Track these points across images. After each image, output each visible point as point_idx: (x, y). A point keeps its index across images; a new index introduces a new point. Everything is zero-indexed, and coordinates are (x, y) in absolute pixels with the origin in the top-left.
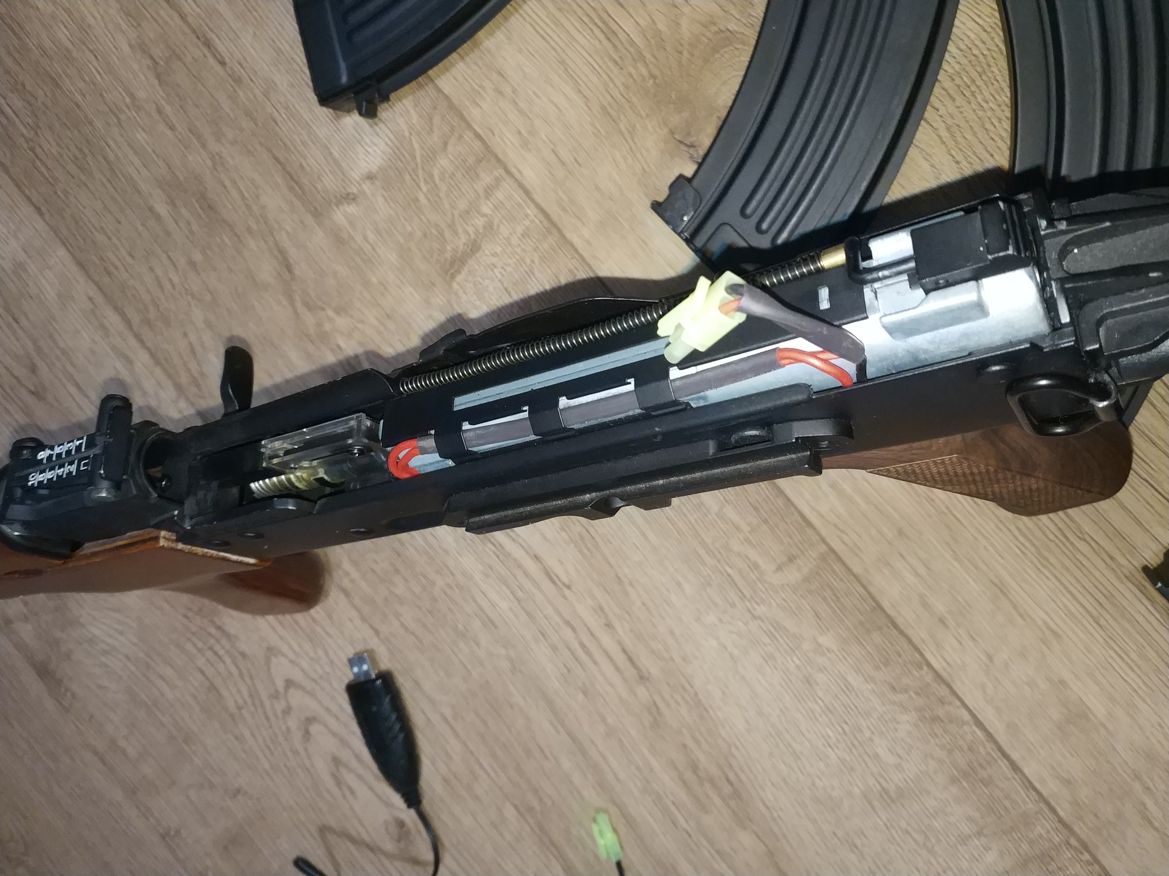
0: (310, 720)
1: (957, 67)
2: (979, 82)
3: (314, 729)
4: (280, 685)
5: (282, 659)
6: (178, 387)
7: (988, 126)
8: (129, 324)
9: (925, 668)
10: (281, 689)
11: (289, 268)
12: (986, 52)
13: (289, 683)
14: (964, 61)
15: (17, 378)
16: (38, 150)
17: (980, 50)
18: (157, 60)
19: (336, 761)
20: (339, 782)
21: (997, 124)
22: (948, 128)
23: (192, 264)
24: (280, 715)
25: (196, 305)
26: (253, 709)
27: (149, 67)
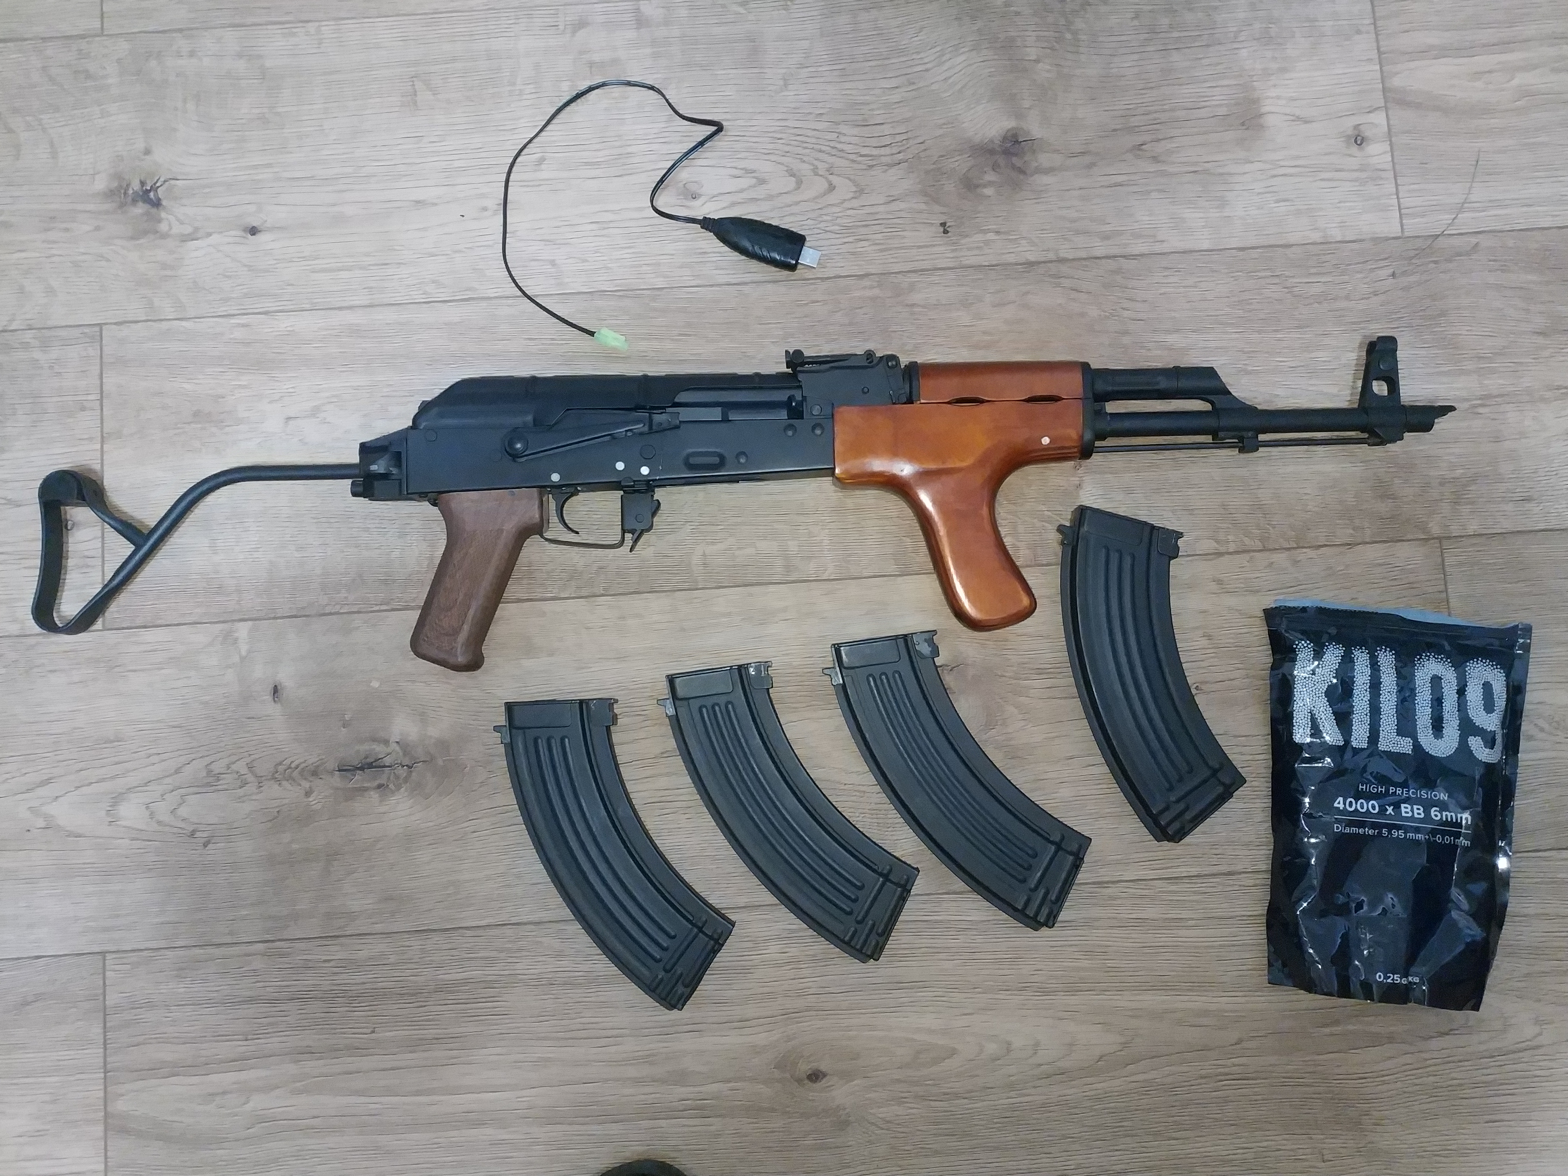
1: (889, 816)
3: (791, 183)
4: (835, 180)
5: (851, 195)
6: (1062, 261)
7: (852, 810)
9: (602, 592)
10: (830, 177)
12: (887, 833)
13: (832, 188)
14: (890, 821)
15: (1160, 140)
16: (1276, 280)
19: (762, 182)
20: (748, 171)
22: (864, 792)
23: (1126, 333)
24: (816, 163)
25: (1100, 315)
26: (832, 144)
27: (1256, 398)
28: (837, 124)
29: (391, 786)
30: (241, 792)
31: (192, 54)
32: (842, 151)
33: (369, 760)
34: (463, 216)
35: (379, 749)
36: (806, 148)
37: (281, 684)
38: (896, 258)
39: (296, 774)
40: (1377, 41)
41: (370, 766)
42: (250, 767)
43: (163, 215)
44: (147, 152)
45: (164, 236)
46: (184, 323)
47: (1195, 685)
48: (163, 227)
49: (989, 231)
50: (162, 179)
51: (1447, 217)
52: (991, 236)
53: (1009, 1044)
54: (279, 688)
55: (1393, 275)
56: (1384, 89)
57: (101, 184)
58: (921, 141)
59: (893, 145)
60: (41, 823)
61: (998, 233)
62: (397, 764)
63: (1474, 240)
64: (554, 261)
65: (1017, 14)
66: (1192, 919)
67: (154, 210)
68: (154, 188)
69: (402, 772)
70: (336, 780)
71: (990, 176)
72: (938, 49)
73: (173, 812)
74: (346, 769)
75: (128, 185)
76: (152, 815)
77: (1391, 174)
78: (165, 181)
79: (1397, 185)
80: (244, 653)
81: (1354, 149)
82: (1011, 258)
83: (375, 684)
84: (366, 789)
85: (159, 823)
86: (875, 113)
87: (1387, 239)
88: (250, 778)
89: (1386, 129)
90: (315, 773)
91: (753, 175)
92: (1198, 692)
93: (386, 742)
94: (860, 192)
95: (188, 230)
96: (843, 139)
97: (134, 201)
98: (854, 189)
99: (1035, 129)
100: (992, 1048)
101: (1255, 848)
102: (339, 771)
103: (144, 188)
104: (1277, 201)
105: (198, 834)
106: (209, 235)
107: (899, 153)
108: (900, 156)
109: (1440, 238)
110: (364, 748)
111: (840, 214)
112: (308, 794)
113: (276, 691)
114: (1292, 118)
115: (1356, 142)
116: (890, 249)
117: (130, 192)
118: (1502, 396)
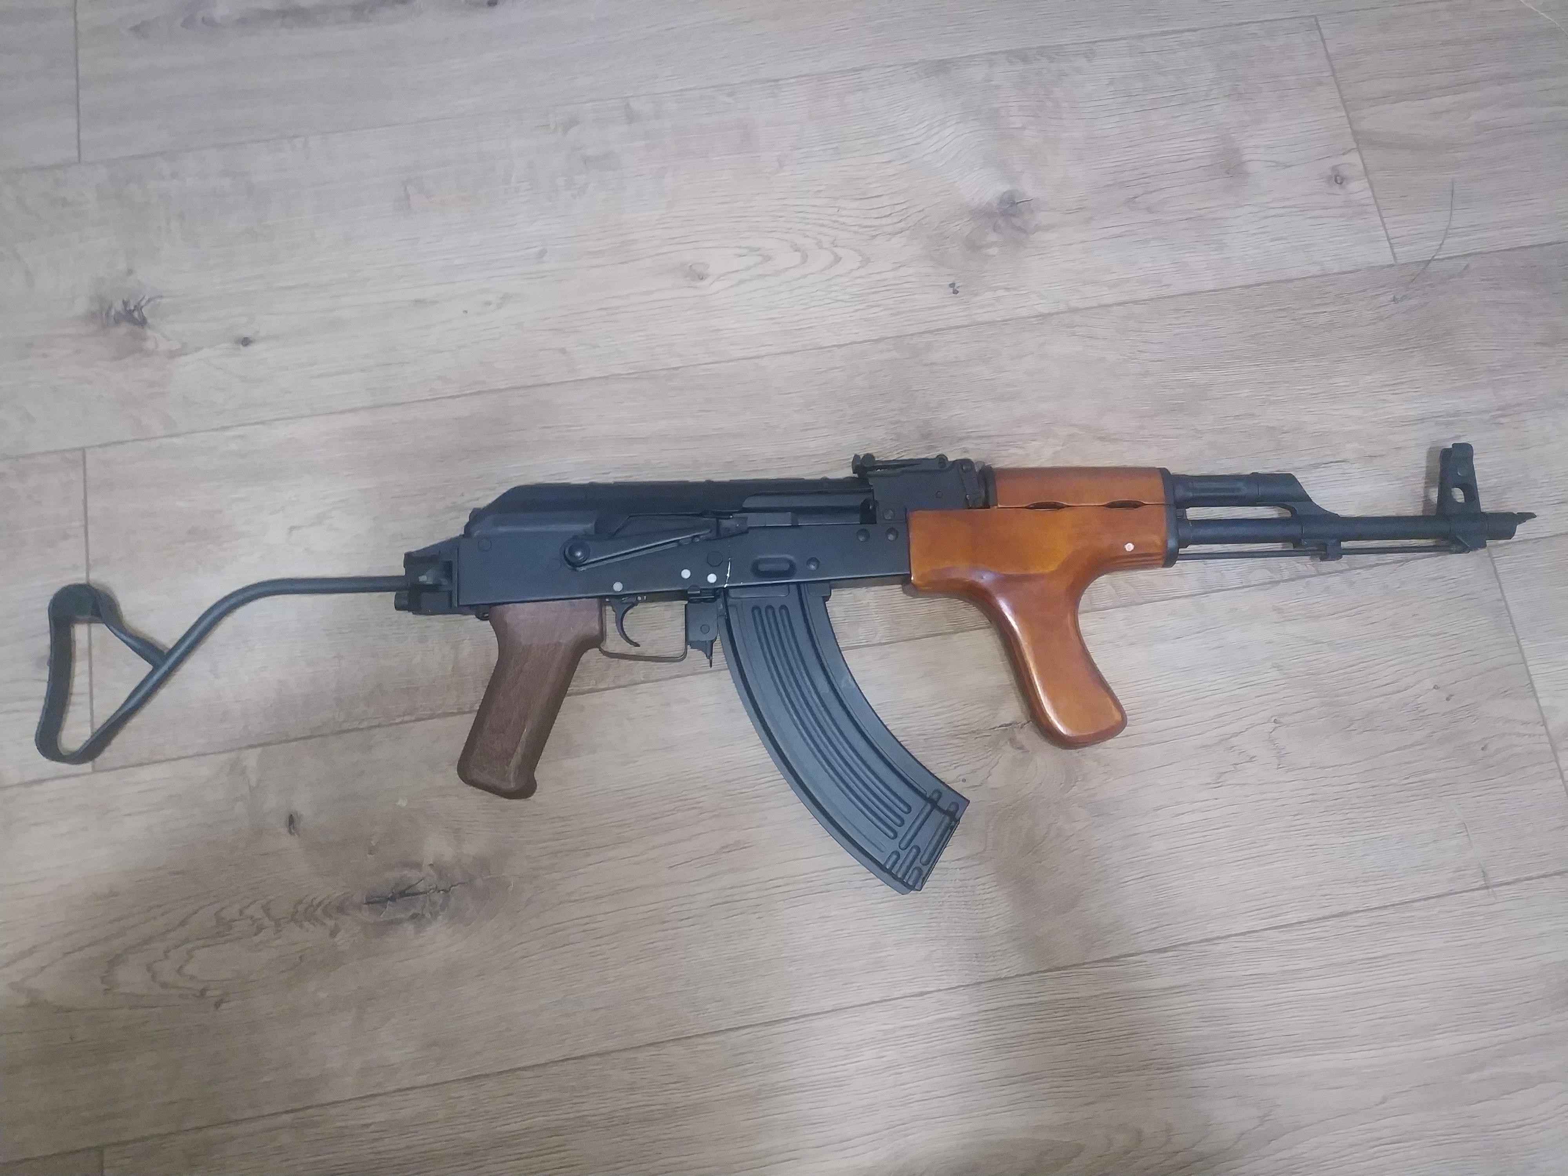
0: (805, 258)
1: (978, 892)
2: (962, 899)
3: (797, 257)
4: (840, 251)
5: (857, 265)
6: (1074, 311)
7: (937, 890)
8: (1135, 302)
9: (643, 679)
10: (835, 249)
11: (1102, 439)
13: (838, 259)
14: (980, 897)
16: (1284, 314)
17: (979, 909)
18: (1284, 435)
19: (767, 258)
20: (753, 250)
21: (934, 895)
23: (1146, 374)
24: (820, 237)
25: (1119, 359)
26: (834, 218)
27: (1284, 426)
28: (836, 199)
29: (428, 915)
30: (256, 939)
31: (174, 175)
32: (843, 224)
33: (401, 888)
34: (466, 312)
35: (412, 875)
36: (808, 224)
37: (296, 813)
38: (910, 320)
39: (319, 912)
40: (1340, 91)
41: (403, 894)
42: (266, 910)
43: (149, 333)
44: (130, 272)
45: (149, 354)
46: (175, 440)
47: (1273, 718)
48: (149, 345)
49: (998, 288)
50: (147, 298)
51: (1434, 243)
52: (1001, 293)
53: (1139, 1132)
54: (295, 816)
55: (1394, 300)
56: (1355, 133)
57: (81, 307)
58: (921, 209)
59: (893, 215)
60: (23, 1000)
61: (1007, 289)
62: (433, 889)
63: (1463, 263)
64: (564, 349)
65: (997, 87)
66: (1310, 969)
67: (137, 329)
68: (138, 308)
69: (438, 898)
70: (366, 915)
71: (992, 237)
72: (926, 123)
73: (179, 971)
74: (376, 901)
75: (110, 308)
76: (154, 977)
77: (1374, 209)
78: (149, 300)
79: (1382, 218)
80: (253, 783)
81: (1336, 188)
82: (1023, 312)
83: (403, 803)
84: (399, 922)
85: (164, 985)
86: (870, 186)
87: (1382, 267)
88: (267, 922)
89: (1361, 167)
90: (341, 909)
91: (758, 252)
92: (1277, 725)
93: (418, 866)
94: (866, 261)
95: (176, 346)
96: (844, 213)
97: (117, 322)
98: (860, 258)
99: (1028, 189)
100: (1121, 1140)
101: (1363, 884)
102: (368, 903)
103: (128, 308)
104: (1272, 240)
105: (208, 993)
106: (198, 349)
107: (900, 221)
108: (902, 225)
109: (1431, 265)
110: (394, 875)
111: (849, 284)
112: (333, 933)
113: (292, 821)
114: (1274, 164)
115: (1336, 181)
116: (903, 313)
117: (113, 313)
118: (1519, 405)
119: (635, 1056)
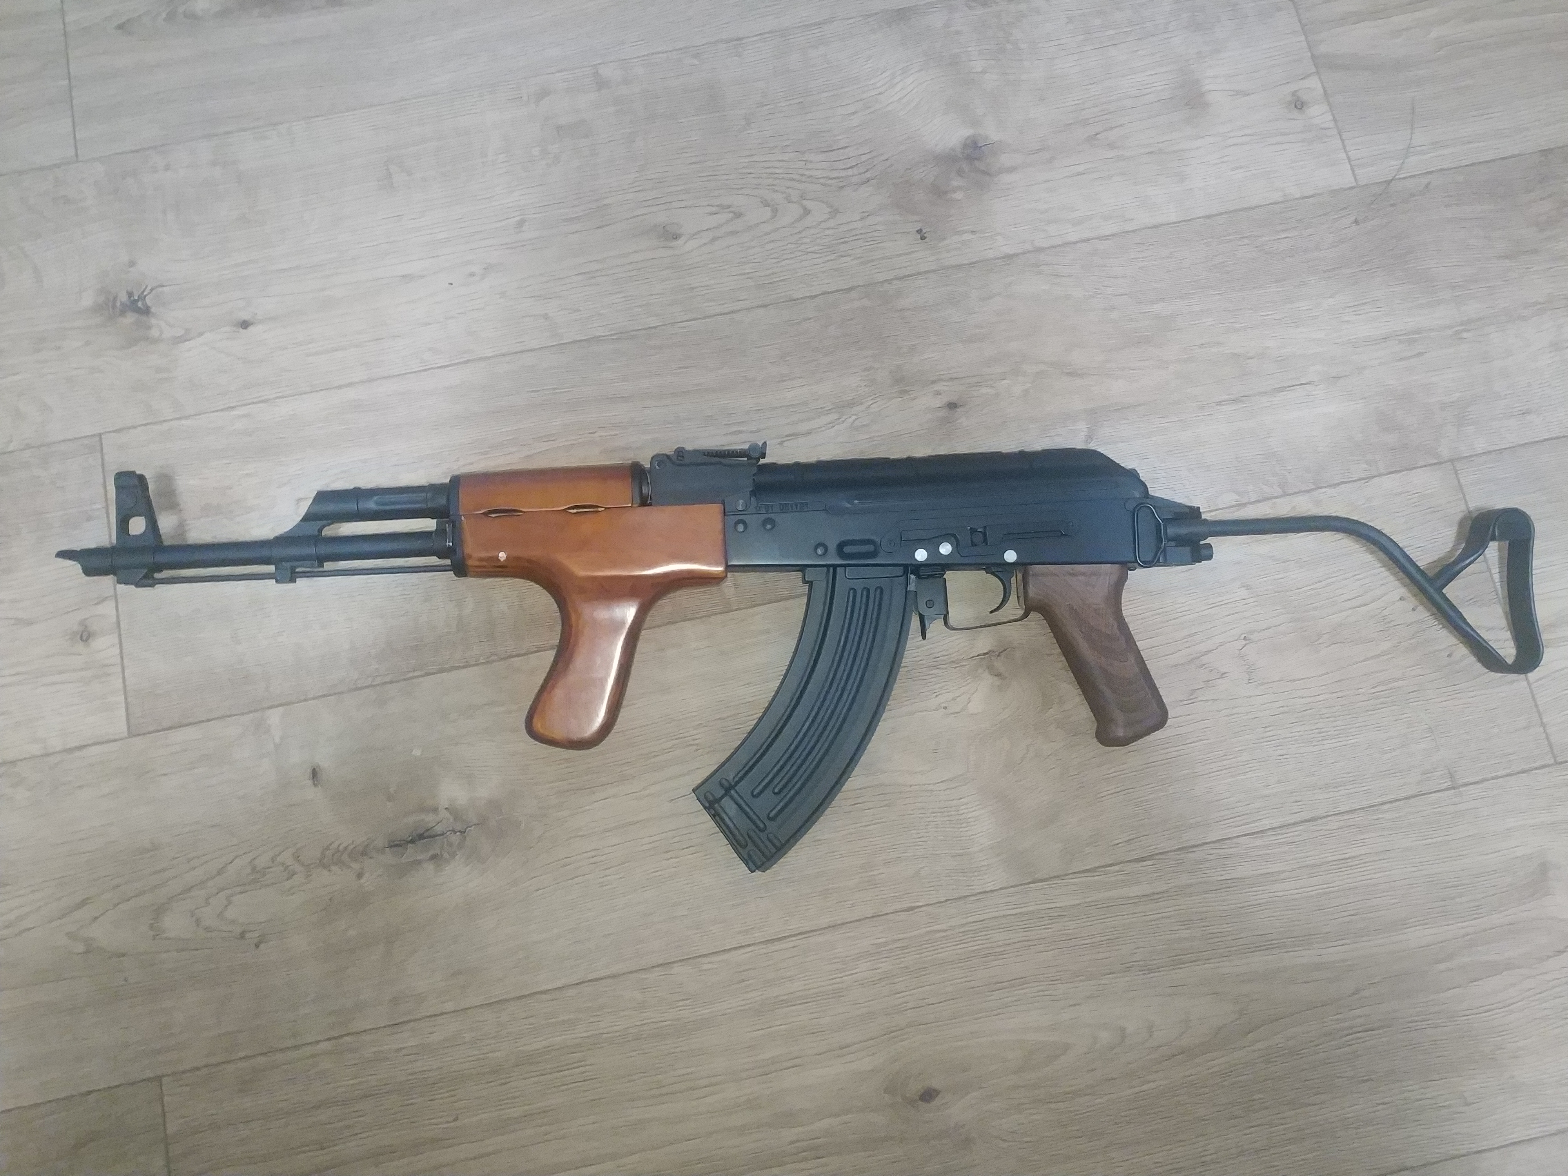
0: (775, 211)
2: (946, 819)
3: (767, 212)
4: (808, 204)
5: (826, 216)
6: (1040, 250)
8: (1100, 238)
10: (805, 202)
11: (1069, 374)
12: (961, 829)
13: (807, 212)
15: (1112, 129)
16: (1246, 241)
17: (964, 829)
18: (1248, 361)
19: (738, 215)
20: (724, 207)
21: (920, 816)
22: (932, 791)
23: (1113, 308)
24: (789, 191)
25: (1085, 295)
26: (801, 172)
27: (1247, 353)
28: (802, 153)
29: (446, 855)
30: (288, 884)
31: (167, 168)
32: (811, 177)
33: (421, 831)
34: (452, 284)
35: (430, 819)
36: (776, 178)
37: (319, 766)
38: (879, 268)
39: (345, 857)
40: (1298, 14)
41: (421, 837)
42: (296, 857)
43: (153, 321)
44: (132, 264)
45: (155, 341)
46: (184, 422)
47: (1243, 636)
48: (154, 333)
49: (964, 232)
50: (149, 288)
51: (1395, 163)
52: (967, 236)
53: (1123, 1030)
54: (317, 770)
55: (1356, 222)
56: (1314, 57)
57: (88, 300)
58: (886, 158)
59: (859, 165)
60: (80, 948)
61: (973, 232)
62: (449, 831)
63: (1424, 180)
64: (546, 314)
65: (958, 33)
66: (1284, 872)
67: (144, 318)
68: (142, 297)
69: (455, 839)
70: (388, 858)
71: (957, 182)
72: (888, 73)
73: (220, 915)
74: (397, 845)
75: (115, 298)
76: (198, 922)
77: (1335, 132)
78: (152, 290)
79: (1343, 141)
80: (277, 741)
81: (1295, 114)
82: (990, 254)
83: (417, 752)
84: (419, 862)
85: (207, 929)
86: (837, 138)
87: (1343, 190)
88: (297, 868)
89: (1322, 92)
90: (364, 853)
91: (729, 210)
92: (1247, 642)
93: (435, 810)
94: (835, 212)
95: (180, 332)
96: (811, 166)
97: (123, 313)
98: (829, 210)
99: (992, 133)
100: (1105, 1037)
101: (1336, 789)
102: (391, 846)
103: (132, 298)
104: (1233, 169)
105: (248, 935)
106: (201, 334)
107: (867, 171)
108: (868, 175)
109: (1392, 184)
110: (412, 820)
111: (818, 236)
112: (360, 876)
113: (315, 774)
114: (1234, 93)
115: (1296, 107)
116: (873, 261)
117: (118, 304)
118: (1480, 319)
119: (645, 976)
